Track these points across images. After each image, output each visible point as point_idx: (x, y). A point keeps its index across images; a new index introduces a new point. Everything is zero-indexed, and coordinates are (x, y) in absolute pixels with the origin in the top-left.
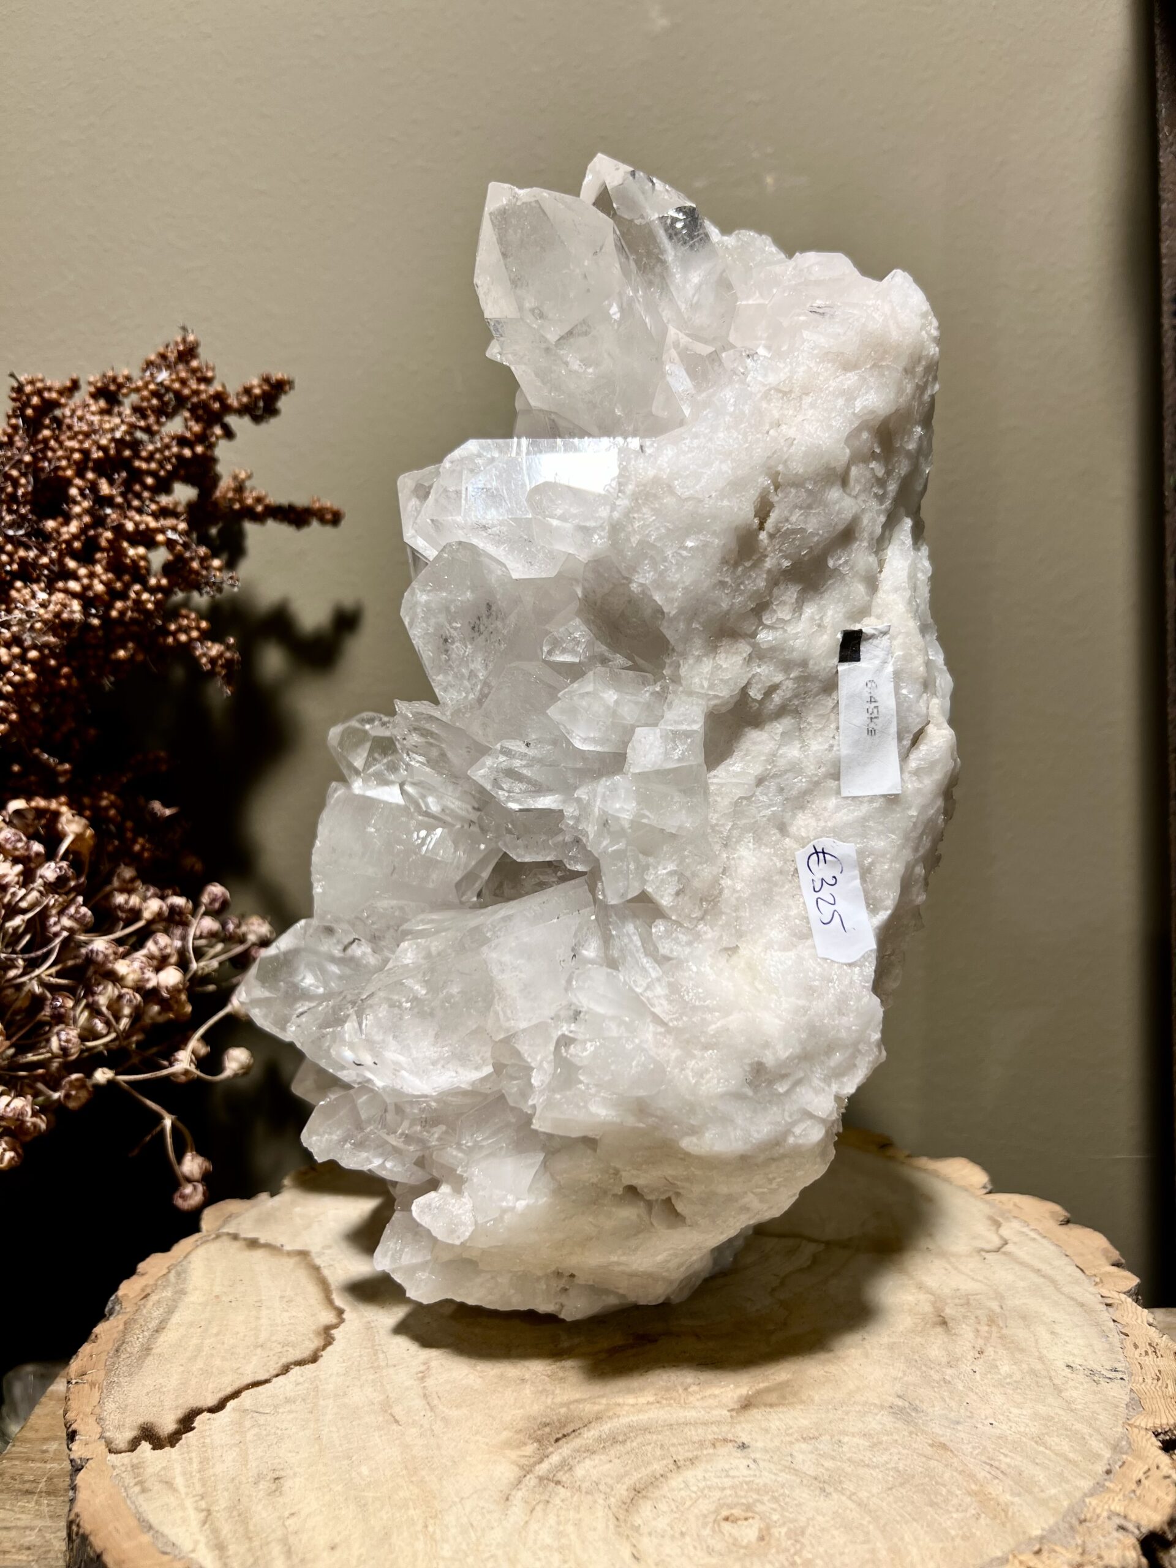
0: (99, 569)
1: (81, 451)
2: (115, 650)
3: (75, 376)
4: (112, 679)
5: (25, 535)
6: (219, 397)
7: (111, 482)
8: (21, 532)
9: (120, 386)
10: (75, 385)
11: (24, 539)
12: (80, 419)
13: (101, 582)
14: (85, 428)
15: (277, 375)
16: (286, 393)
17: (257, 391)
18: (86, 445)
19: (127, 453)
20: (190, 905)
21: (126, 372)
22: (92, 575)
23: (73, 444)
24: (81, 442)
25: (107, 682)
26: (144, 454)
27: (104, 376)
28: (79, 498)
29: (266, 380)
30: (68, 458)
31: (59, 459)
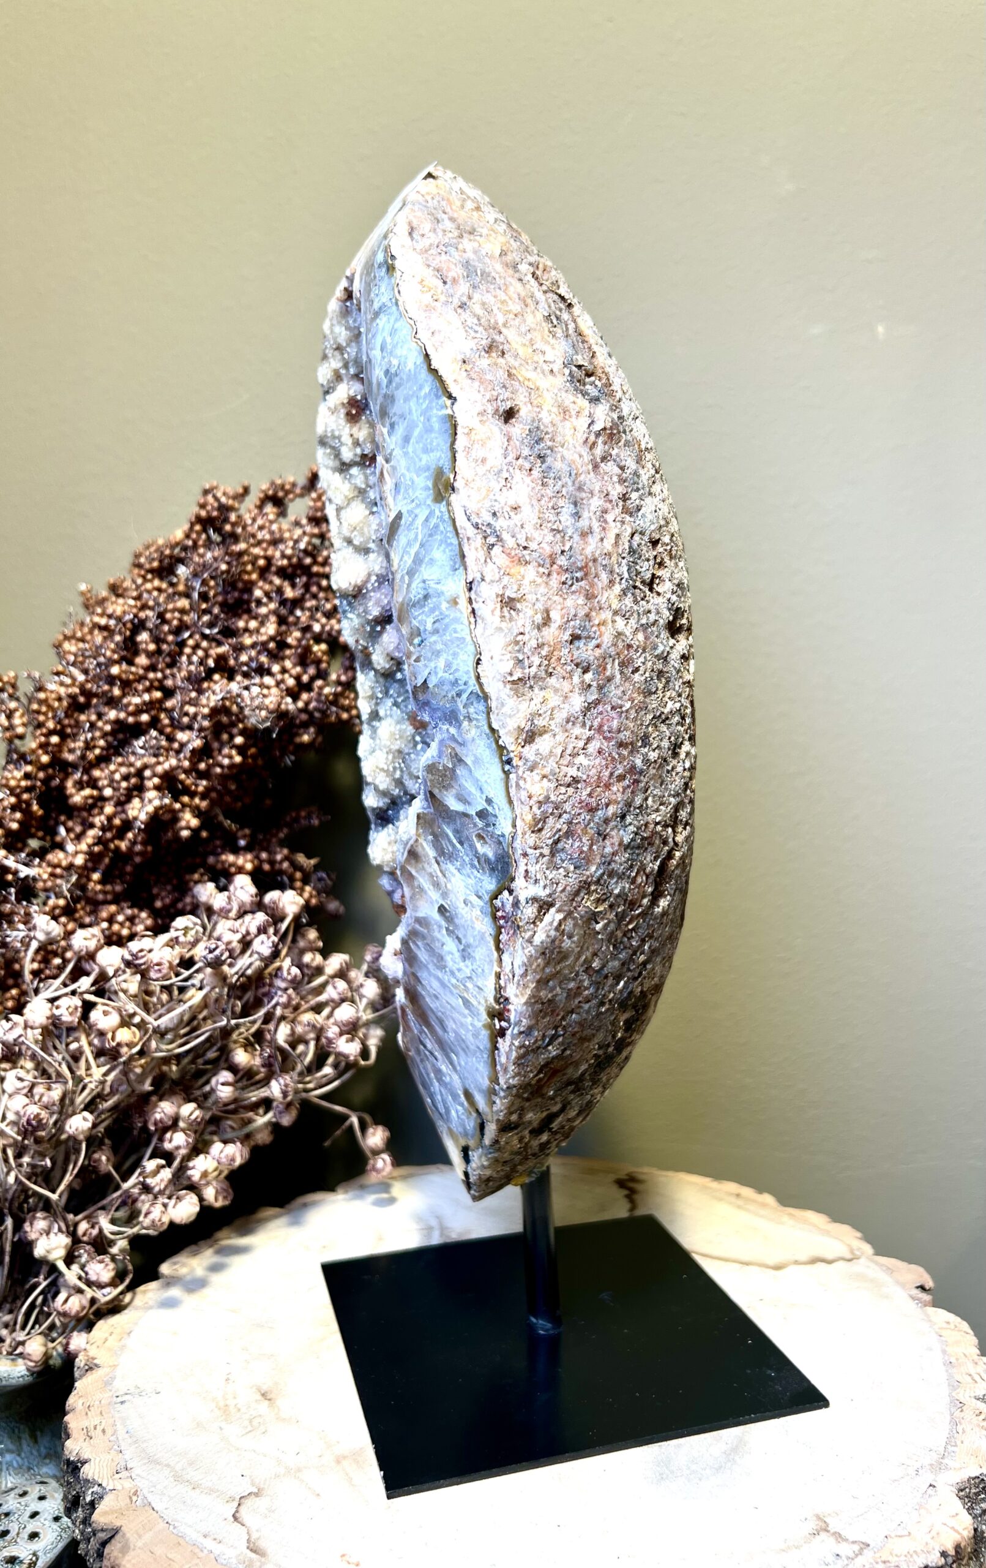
0: (288, 664)
1: (266, 558)
2: (301, 735)
3: (246, 484)
4: (293, 758)
5: (218, 633)
7: (293, 586)
8: (216, 630)
9: (287, 493)
10: (246, 491)
11: (219, 637)
12: (261, 528)
13: (291, 676)
14: (268, 537)
18: (270, 552)
19: (308, 561)
21: (291, 479)
22: (284, 671)
23: (256, 551)
24: (265, 550)
25: (288, 760)
26: (320, 559)
27: (273, 483)
28: (265, 600)
30: (253, 564)
31: (244, 564)
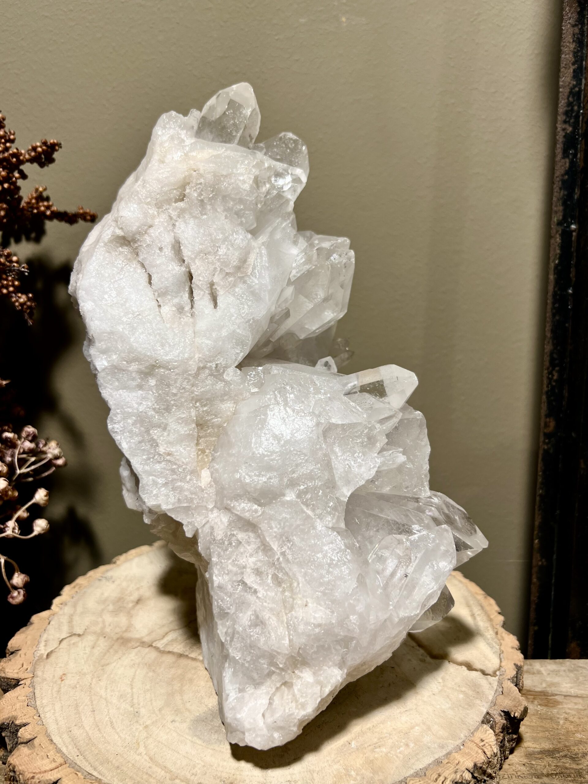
6: (16, 155)
15: (51, 140)
16: (57, 150)
17: (39, 149)
20: (16, 436)
29: (45, 143)
